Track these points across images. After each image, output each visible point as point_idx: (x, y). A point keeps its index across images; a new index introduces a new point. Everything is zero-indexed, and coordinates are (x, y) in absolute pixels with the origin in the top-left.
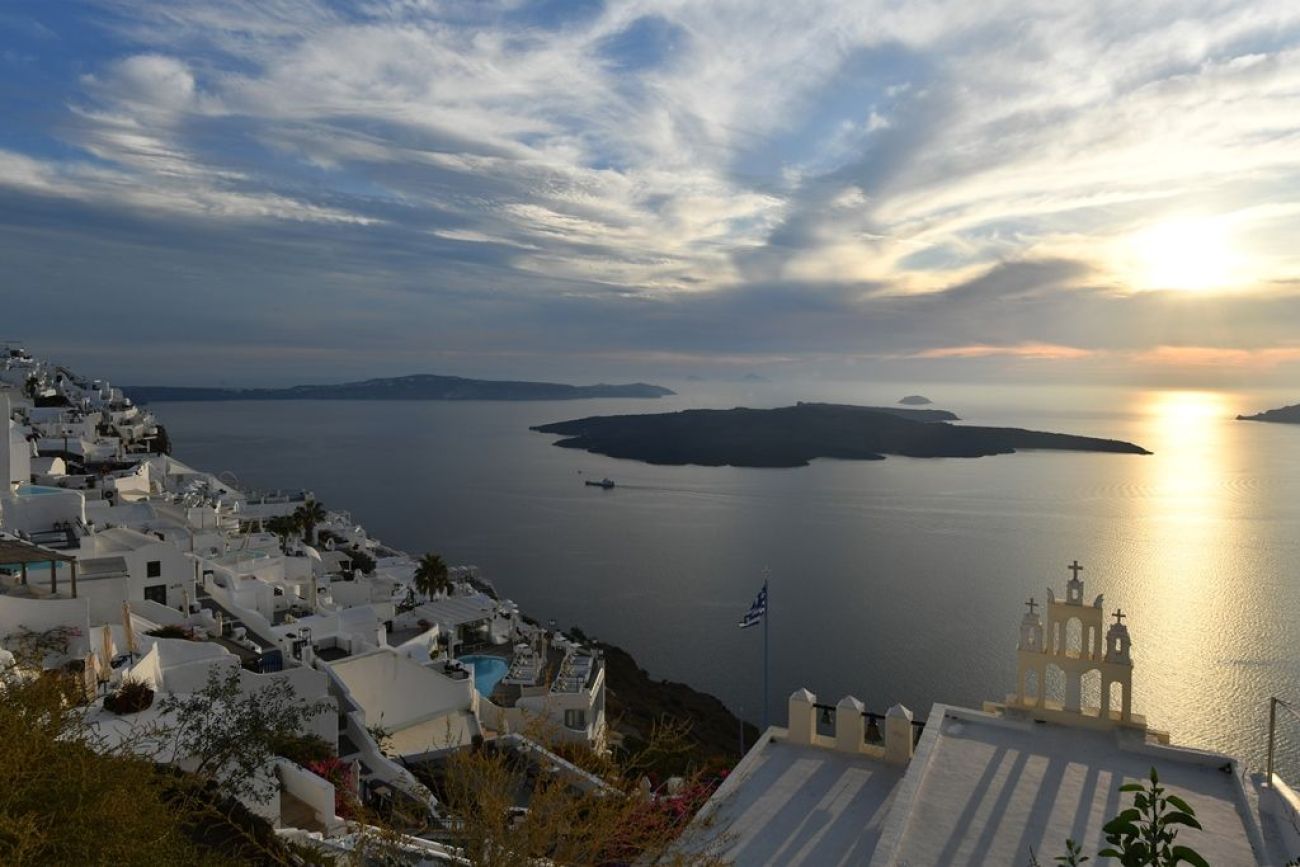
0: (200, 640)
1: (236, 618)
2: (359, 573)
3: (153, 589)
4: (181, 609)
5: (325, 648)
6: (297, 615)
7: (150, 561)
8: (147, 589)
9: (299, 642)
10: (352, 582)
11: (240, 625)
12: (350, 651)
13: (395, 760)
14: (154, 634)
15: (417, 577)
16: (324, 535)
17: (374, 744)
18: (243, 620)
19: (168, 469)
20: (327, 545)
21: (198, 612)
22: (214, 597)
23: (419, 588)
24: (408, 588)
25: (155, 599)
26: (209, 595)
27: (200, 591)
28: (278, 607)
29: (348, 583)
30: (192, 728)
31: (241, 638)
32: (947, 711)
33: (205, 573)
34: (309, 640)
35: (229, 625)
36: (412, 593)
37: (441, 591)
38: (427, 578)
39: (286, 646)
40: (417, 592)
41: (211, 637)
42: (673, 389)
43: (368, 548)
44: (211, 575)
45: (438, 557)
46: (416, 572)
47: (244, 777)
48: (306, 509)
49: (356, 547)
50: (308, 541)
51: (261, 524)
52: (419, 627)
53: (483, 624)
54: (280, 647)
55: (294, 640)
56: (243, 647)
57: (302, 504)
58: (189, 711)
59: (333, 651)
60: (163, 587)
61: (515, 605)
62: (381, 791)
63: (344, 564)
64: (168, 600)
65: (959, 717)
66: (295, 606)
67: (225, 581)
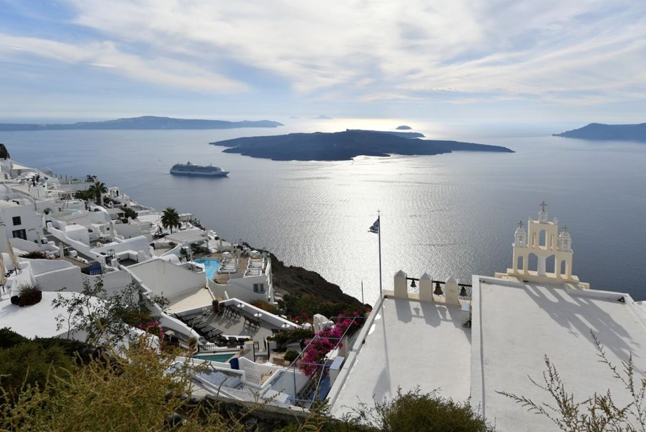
0: (51, 258)
1: (70, 246)
2: (130, 219)
3: (18, 231)
4: (36, 242)
5: (123, 259)
6: (103, 242)
7: (14, 216)
8: (14, 232)
9: (109, 257)
10: (127, 224)
11: (73, 249)
12: (137, 260)
13: (172, 316)
14: (24, 256)
15: (162, 220)
16: (107, 200)
17: (160, 309)
18: (73, 246)
19: (12, 167)
20: (109, 205)
21: (47, 243)
22: (54, 235)
23: (164, 226)
24: (158, 226)
25: (19, 237)
26: (50, 233)
27: (45, 231)
28: (91, 238)
29: (125, 224)
30: (77, 314)
31: (76, 257)
32: (480, 278)
33: (47, 222)
34: (113, 255)
35: (67, 249)
36: (161, 229)
37: (176, 227)
38: (168, 221)
39: (101, 259)
40: (163, 228)
41: (57, 257)
42: (283, 124)
43: (131, 206)
44: (50, 223)
45: (174, 210)
46: (162, 217)
47: (117, 342)
48: (96, 187)
49: (126, 205)
50: (98, 203)
51: (71, 195)
52: (170, 246)
53: (203, 243)
54: (98, 260)
55: (106, 256)
56: (78, 261)
57: (93, 184)
58: (74, 305)
59: (128, 261)
60: (24, 231)
61: (215, 233)
62: (169, 333)
63: (121, 215)
64: (27, 237)
65: (486, 281)
66: (101, 238)
67: (59, 226)
